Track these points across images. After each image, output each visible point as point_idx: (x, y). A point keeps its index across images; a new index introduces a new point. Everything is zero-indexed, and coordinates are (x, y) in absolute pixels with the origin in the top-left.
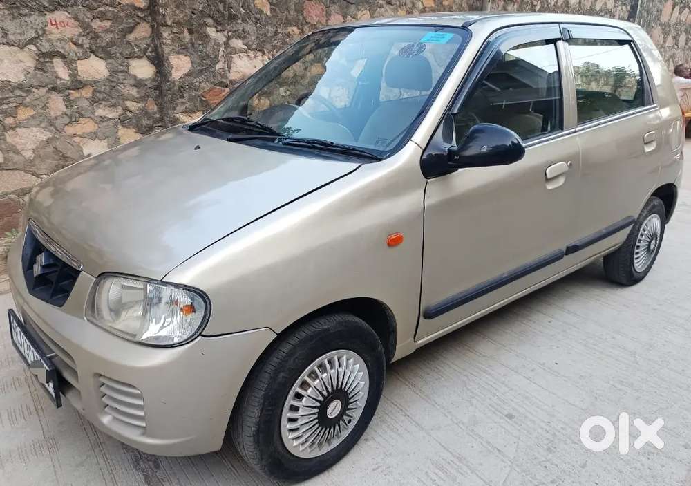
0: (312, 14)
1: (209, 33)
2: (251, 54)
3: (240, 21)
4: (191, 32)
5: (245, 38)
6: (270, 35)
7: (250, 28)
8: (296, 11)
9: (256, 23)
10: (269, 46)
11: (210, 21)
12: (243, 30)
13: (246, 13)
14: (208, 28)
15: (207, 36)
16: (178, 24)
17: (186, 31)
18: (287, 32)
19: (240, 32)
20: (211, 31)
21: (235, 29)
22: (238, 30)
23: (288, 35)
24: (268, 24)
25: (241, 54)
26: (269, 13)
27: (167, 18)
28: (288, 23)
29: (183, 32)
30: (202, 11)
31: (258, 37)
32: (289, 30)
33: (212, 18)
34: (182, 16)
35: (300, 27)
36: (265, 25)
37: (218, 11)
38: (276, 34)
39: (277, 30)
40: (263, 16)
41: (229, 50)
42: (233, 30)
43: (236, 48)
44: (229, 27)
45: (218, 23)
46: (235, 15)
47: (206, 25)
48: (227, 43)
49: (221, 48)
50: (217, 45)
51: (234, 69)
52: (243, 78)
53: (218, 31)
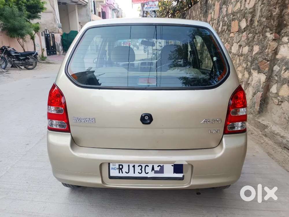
11: (268, 30)
15: (266, 37)
16: (259, 32)
17: (261, 35)
20: (268, 34)
22: (287, 32)
25: (285, 45)
30: (266, 25)
34: (261, 29)
37: (271, 24)
41: (281, 43)
42: (284, 32)
43: (284, 41)
44: (283, 31)
45: (271, 30)
46: (285, 24)
47: (266, 32)
48: (281, 39)
49: (269, 42)
50: (269, 40)
51: (279, 53)
52: (282, 58)
53: (271, 34)
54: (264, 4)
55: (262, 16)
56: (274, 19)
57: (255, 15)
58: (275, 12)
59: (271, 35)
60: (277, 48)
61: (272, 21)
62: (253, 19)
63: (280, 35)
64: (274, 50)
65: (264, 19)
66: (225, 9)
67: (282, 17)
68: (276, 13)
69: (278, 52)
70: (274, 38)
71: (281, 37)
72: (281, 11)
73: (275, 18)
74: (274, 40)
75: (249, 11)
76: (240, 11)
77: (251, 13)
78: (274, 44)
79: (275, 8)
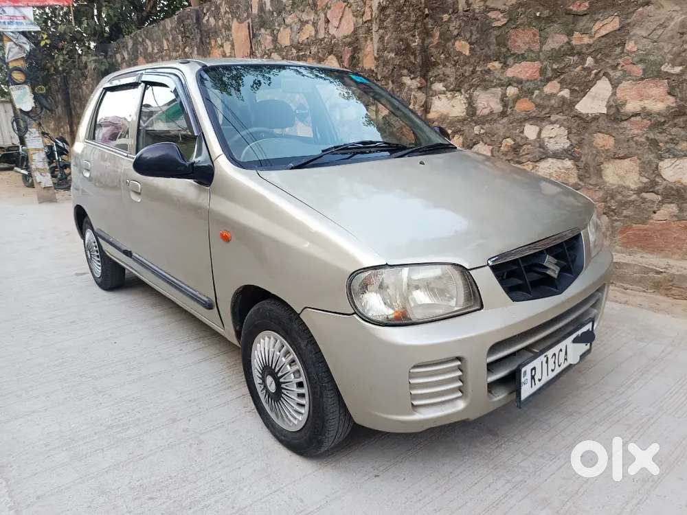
0: (519, 43)
1: (405, 81)
2: (449, 95)
3: (441, 66)
4: (393, 82)
5: (445, 80)
6: (467, 74)
7: (449, 70)
8: (498, 44)
9: (455, 65)
10: (466, 86)
11: (405, 72)
12: (443, 74)
13: (446, 58)
14: (404, 78)
15: (403, 84)
16: (384, 77)
17: (390, 82)
18: (486, 68)
19: (441, 76)
20: (407, 80)
21: (435, 74)
22: (439, 75)
23: (488, 72)
24: (466, 64)
25: (440, 96)
26: (467, 53)
27: (378, 75)
28: (488, 59)
29: (388, 84)
30: (399, 65)
31: (456, 78)
32: (490, 65)
33: (407, 68)
34: (387, 71)
35: (502, 60)
36: (463, 66)
37: (411, 62)
38: (473, 72)
39: (474, 69)
40: (462, 57)
41: (431, 92)
42: (434, 75)
43: (437, 90)
44: (430, 74)
45: (411, 72)
46: (434, 62)
47: (402, 75)
48: (430, 88)
49: (413, 93)
50: (410, 90)
51: (433, 109)
52: (440, 117)
53: (411, 79)
54: (385, 28)
55: (385, 49)
56: (414, 54)
57: (359, 49)
58: (415, 42)
59: (413, 81)
60: (426, 102)
61: (412, 58)
62: (356, 55)
63: (426, 81)
64: (423, 106)
65: (393, 55)
66: (269, 38)
67: (425, 51)
68: (416, 44)
69: (430, 109)
70: (419, 85)
71: (429, 84)
72: (423, 40)
73: (418, 52)
74: (419, 88)
75: (344, 40)
76: (316, 41)
77: (350, 44)
78: (421, 96)
79: (414, 36)
